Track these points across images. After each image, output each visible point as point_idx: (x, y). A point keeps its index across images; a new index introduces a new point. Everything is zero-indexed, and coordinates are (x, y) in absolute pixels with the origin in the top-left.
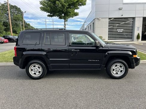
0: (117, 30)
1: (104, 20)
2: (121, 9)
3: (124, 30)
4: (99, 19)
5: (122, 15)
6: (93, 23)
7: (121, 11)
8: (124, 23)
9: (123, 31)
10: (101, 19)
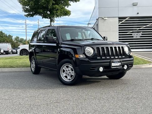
0: (132, 35)
1: (111, 20)
2: (135, 4)
3: (142, 34)
4: (105, 19)
5: (138, 13)
6: (97, 25)
7: (135, 8)
8: (145, 26)
9: (141, 37)
10: (107, 18)
